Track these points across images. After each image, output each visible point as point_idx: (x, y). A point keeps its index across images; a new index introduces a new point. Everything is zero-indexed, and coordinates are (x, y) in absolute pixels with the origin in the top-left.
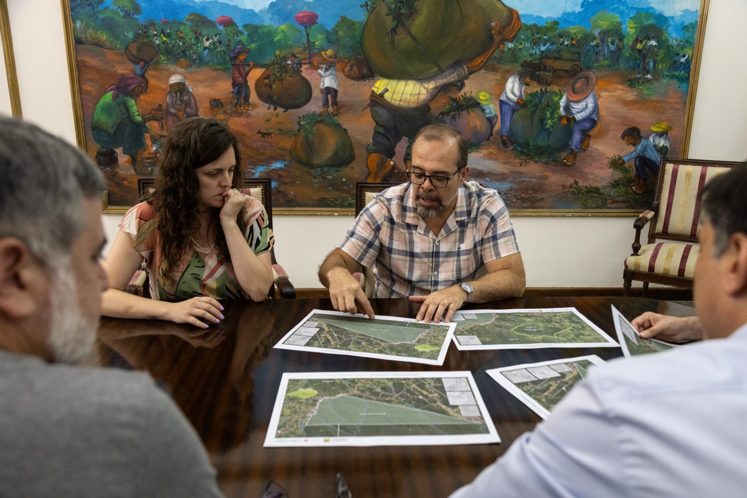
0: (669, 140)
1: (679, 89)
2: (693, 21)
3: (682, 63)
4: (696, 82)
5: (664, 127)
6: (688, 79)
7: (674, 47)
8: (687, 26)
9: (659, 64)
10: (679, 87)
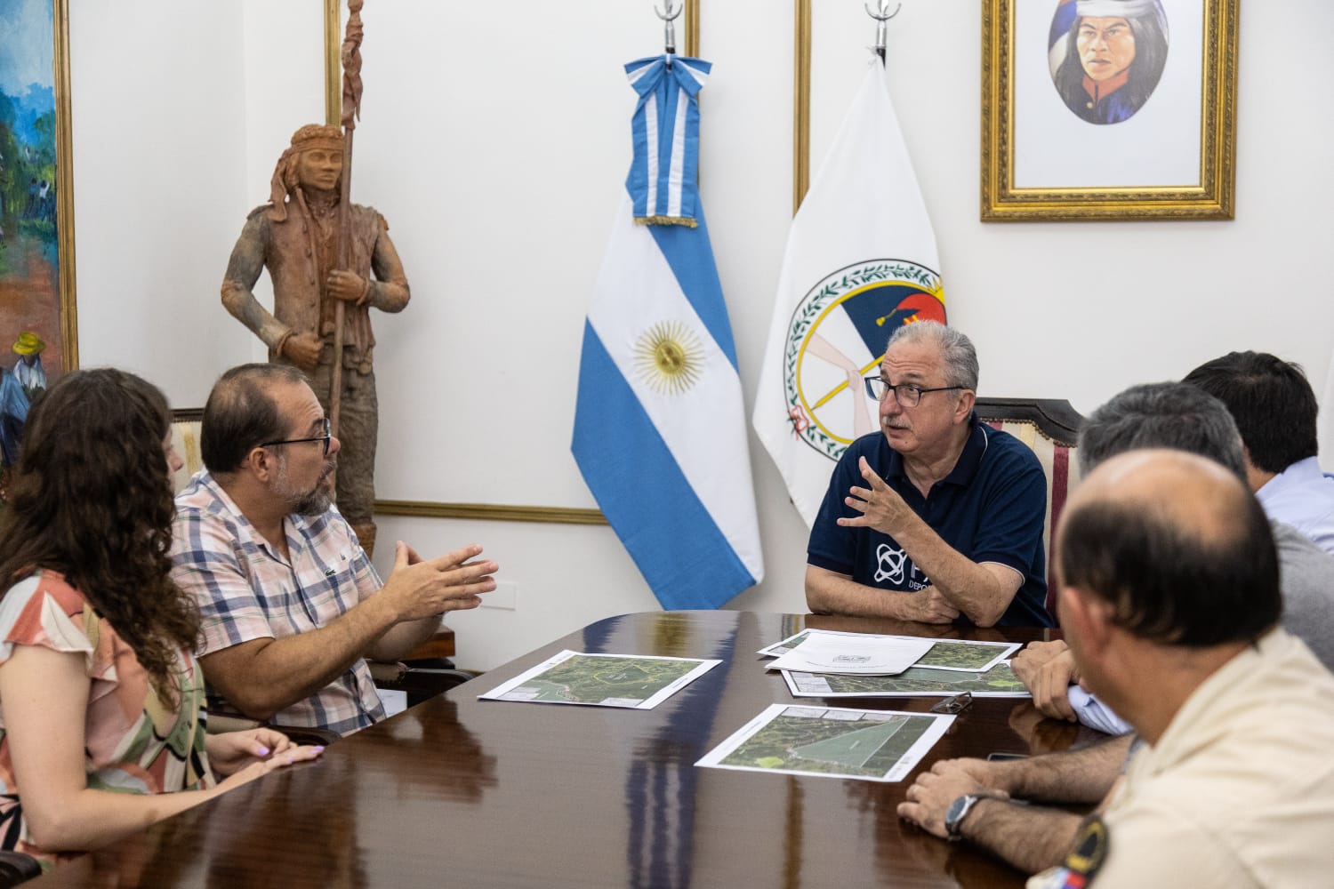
0: (44, 372)
1: (45, 258)
2: (46, 110)
3: (42, 199)
4: (71, 242)
5: (32, 343)
6: (55, 233)
7: (27, 164)
8: (40, 119)
9: (9, 202)
10: (45, 253)
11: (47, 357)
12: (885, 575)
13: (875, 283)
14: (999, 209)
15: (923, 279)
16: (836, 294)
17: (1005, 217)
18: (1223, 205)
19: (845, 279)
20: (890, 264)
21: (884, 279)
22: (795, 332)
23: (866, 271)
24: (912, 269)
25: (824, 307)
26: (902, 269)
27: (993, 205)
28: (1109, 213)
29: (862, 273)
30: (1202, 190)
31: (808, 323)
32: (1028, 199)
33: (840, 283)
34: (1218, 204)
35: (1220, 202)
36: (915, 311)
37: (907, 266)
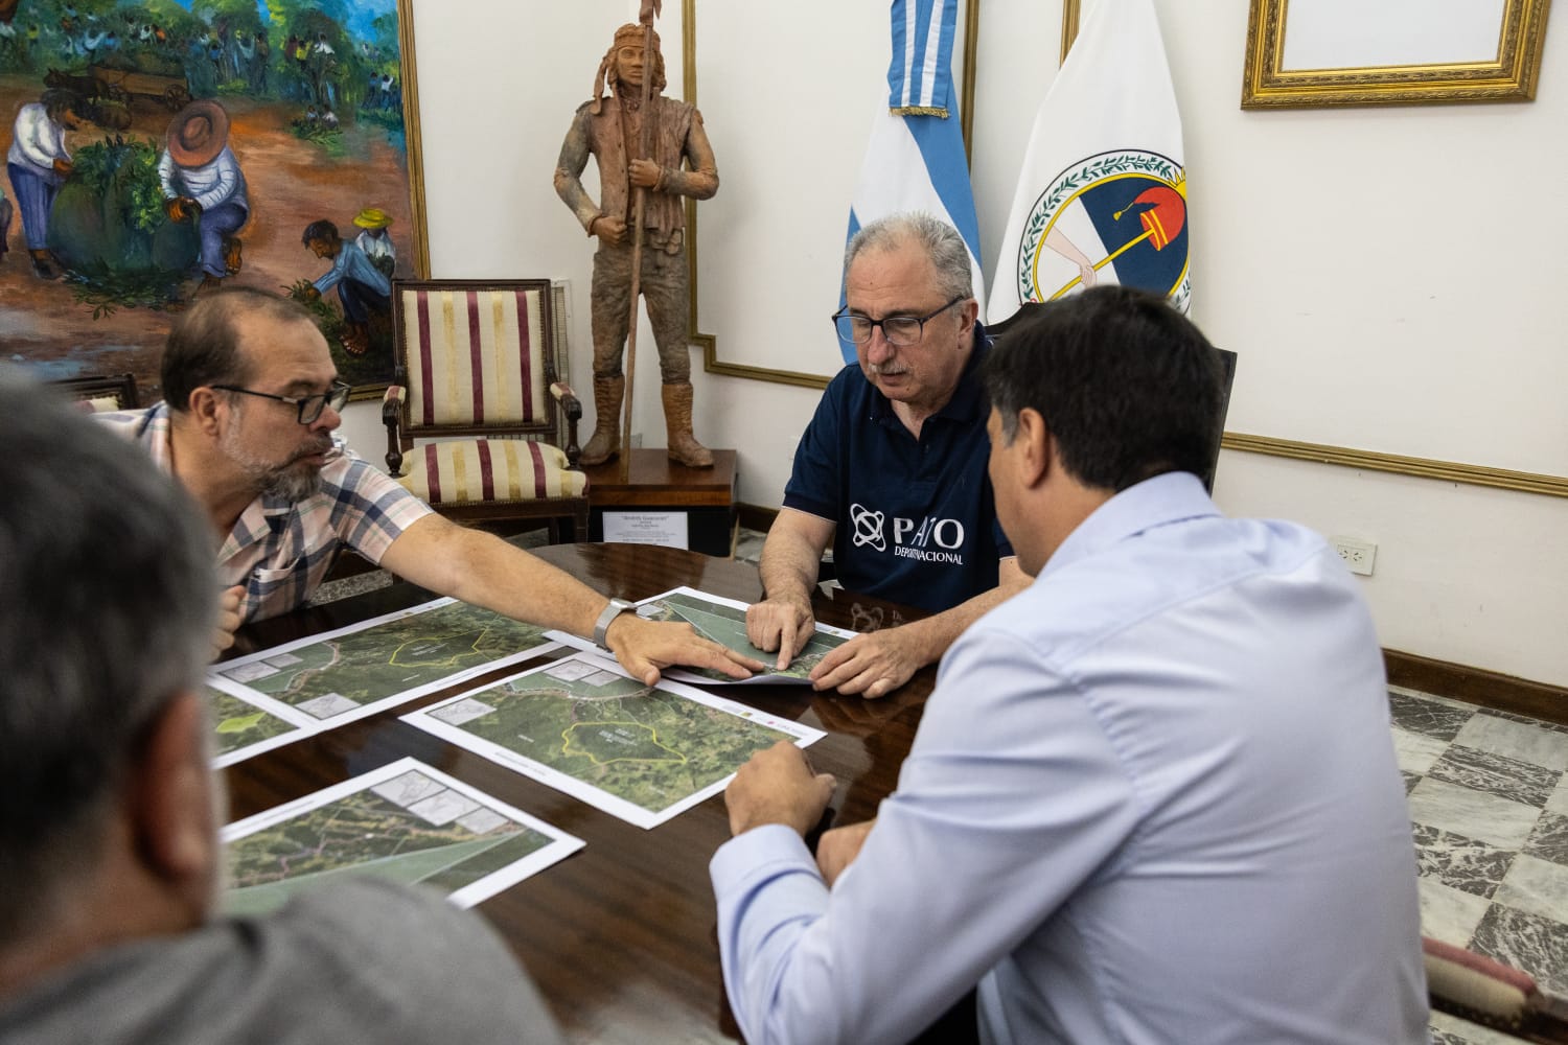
0: (392, 244)
1: (391, 144)
2: (388, 11)
3: (384, 91)
4: (417, 130)
5: (378, 218)
6: (401, 123)
7: (365, 59)
8: (379, 19)
9: (344, 93)
10: (390, 139)
11: (394, 231)
12: (865, 539)
13: (1116, 174)
14: (1262, 95)
15: (1164, 171)
16: (1075, 186)
17: (1266, 103)
18: (1522, 84)
19: (1085, 171)
20: (1131, 155)
21: (1124, 171)
22: (1034, 225)
23: (1107, 162)
24: (1153, 160)
25: (1063, 200)
26: (1143, 160)
27: (1255, 90)
28: (1381, 96)
30: (1499, 65)
31: (1048, 216)
32: (1298, 82)
33: (1080, 175)
34: (1515, 82)
35: (1518, 80)
36: (1153, 206)
37: (1148, 157)
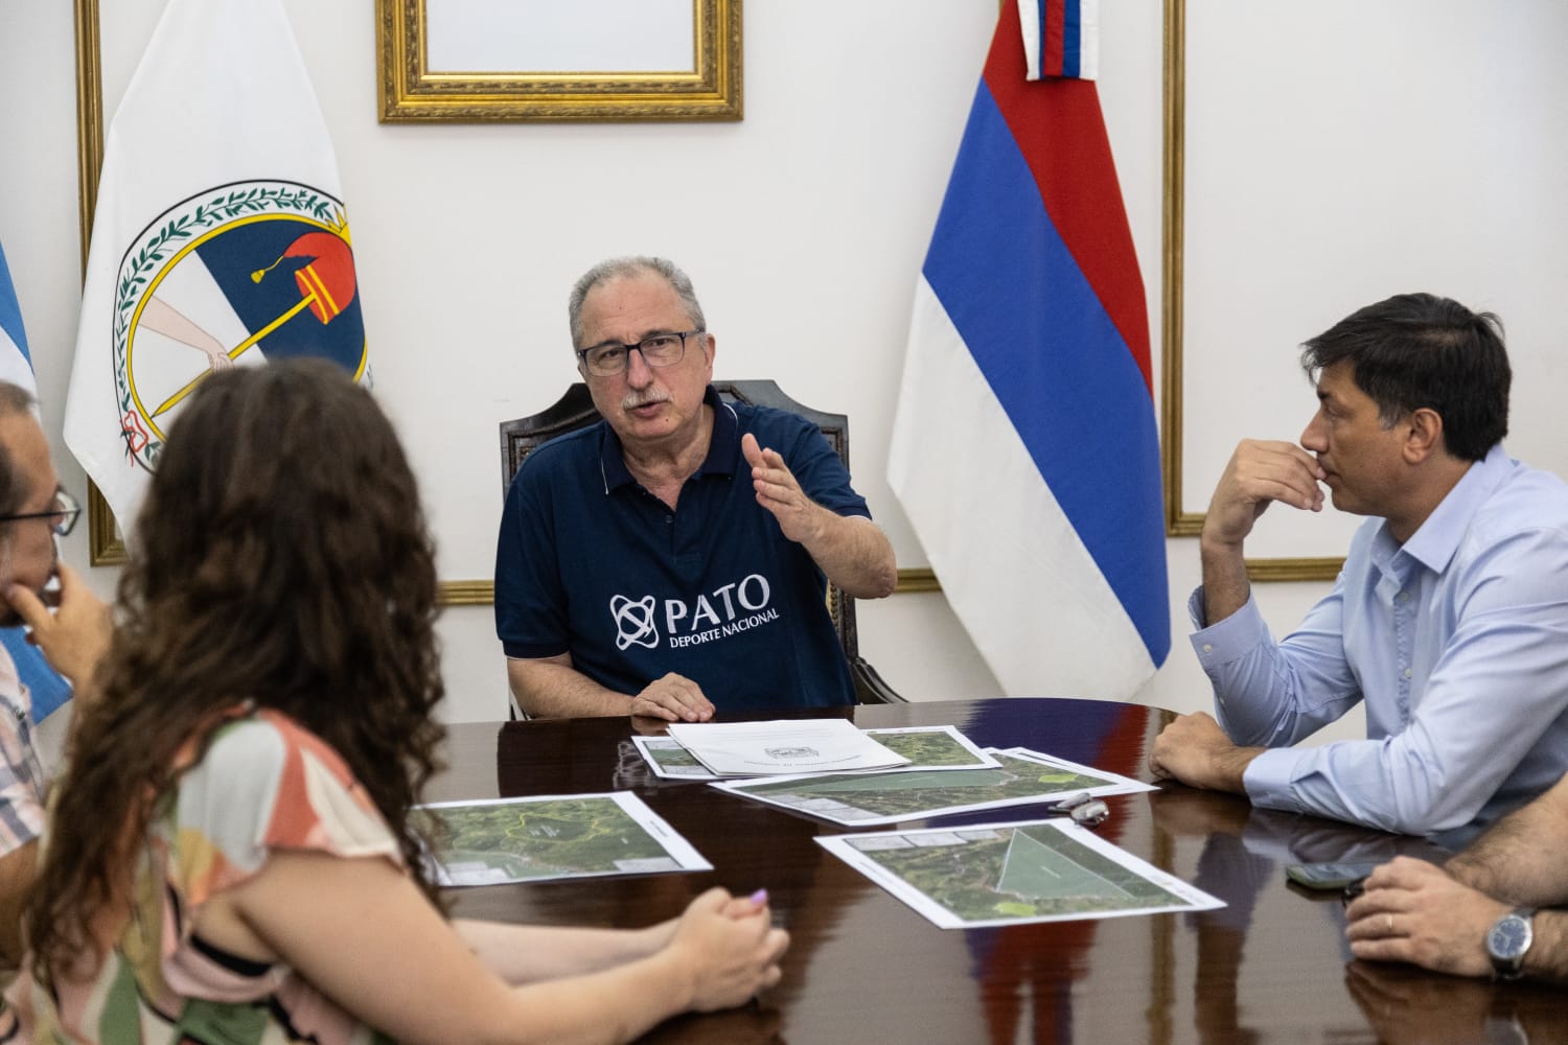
12: (631, 639)
13: (246, 216)
14: (410, 103)
16: (188, 234)
17: (420, 115)
18: (731, 101)
19: (199, 211)
20: (269, 187)
21: (260, 211)
22: (123, 297)
23: (232, 198)
24: (303, 194)
25: (167, 256)
26: (289, 195)
27: (399, 97)
28: (573, 111)
29: (226, 202)
30: (698, 78)
31: (141, 281)
32: (448, 89)
33: (193, 217)
34: (722, 98)
35: (725, 95)
36: (310, 260)
37: (296, 190)
